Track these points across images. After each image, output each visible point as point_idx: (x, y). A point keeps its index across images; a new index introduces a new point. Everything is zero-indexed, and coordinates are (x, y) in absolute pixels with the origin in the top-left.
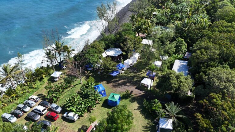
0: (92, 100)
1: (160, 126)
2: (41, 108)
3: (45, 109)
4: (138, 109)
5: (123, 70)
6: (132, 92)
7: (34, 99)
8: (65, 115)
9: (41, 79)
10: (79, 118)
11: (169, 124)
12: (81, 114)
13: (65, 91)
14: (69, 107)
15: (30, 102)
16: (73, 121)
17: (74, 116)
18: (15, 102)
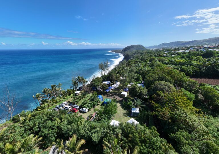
0: (96, 102)
1: (132, 111)
2: (68, 107)
3: (70, 107)
4: (120, 106)
5: (112, 89)
6: (116, 98)
7: (65, 103)
8: (81, 109)
9: (69, 95)
10: (88, 111)
11: (137, 110)
12: (89, 109)
13: (81, 99)
14: (83, 105)
15: (63, 104)
16: (85, 113)
17: (86, 109)
18: (55, 105)
